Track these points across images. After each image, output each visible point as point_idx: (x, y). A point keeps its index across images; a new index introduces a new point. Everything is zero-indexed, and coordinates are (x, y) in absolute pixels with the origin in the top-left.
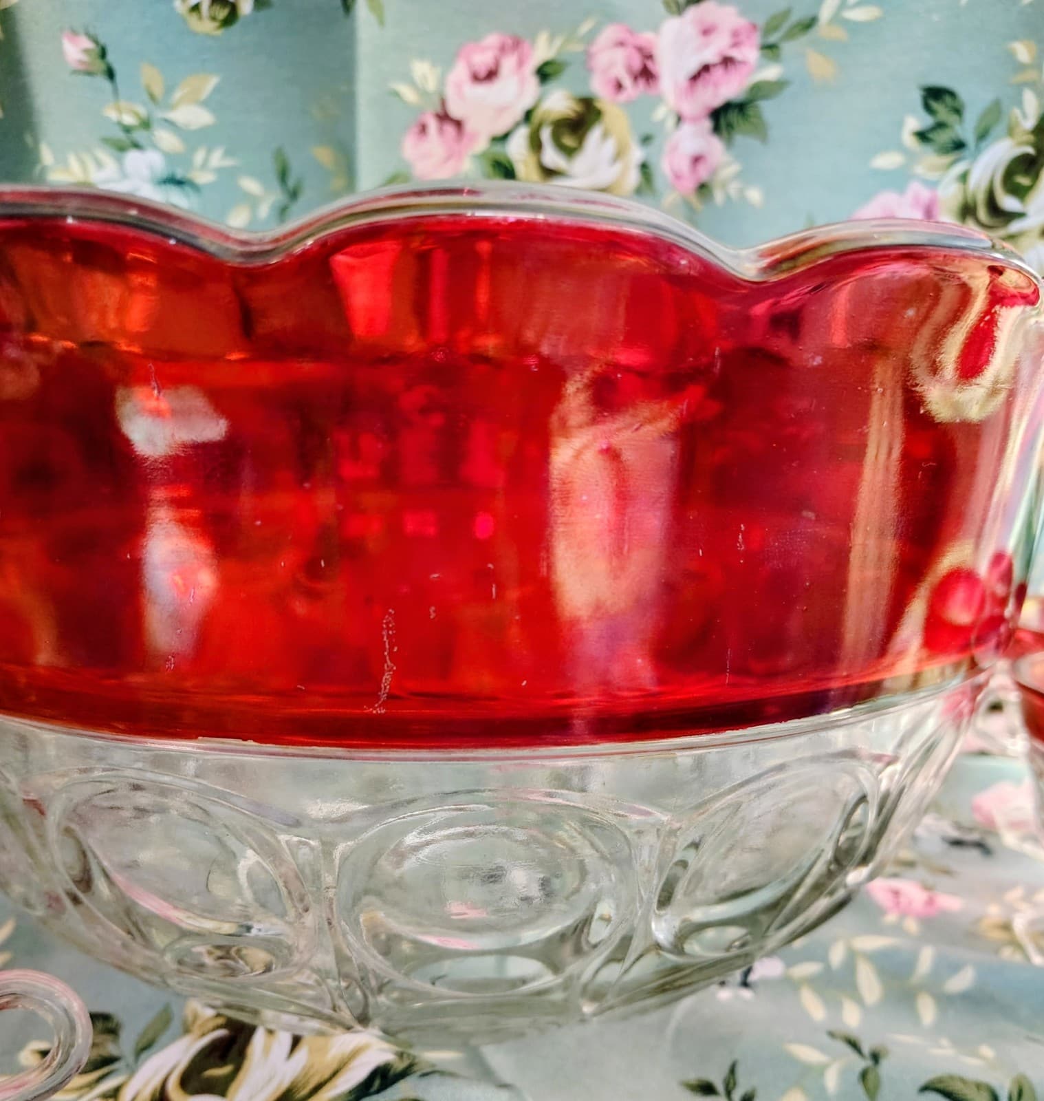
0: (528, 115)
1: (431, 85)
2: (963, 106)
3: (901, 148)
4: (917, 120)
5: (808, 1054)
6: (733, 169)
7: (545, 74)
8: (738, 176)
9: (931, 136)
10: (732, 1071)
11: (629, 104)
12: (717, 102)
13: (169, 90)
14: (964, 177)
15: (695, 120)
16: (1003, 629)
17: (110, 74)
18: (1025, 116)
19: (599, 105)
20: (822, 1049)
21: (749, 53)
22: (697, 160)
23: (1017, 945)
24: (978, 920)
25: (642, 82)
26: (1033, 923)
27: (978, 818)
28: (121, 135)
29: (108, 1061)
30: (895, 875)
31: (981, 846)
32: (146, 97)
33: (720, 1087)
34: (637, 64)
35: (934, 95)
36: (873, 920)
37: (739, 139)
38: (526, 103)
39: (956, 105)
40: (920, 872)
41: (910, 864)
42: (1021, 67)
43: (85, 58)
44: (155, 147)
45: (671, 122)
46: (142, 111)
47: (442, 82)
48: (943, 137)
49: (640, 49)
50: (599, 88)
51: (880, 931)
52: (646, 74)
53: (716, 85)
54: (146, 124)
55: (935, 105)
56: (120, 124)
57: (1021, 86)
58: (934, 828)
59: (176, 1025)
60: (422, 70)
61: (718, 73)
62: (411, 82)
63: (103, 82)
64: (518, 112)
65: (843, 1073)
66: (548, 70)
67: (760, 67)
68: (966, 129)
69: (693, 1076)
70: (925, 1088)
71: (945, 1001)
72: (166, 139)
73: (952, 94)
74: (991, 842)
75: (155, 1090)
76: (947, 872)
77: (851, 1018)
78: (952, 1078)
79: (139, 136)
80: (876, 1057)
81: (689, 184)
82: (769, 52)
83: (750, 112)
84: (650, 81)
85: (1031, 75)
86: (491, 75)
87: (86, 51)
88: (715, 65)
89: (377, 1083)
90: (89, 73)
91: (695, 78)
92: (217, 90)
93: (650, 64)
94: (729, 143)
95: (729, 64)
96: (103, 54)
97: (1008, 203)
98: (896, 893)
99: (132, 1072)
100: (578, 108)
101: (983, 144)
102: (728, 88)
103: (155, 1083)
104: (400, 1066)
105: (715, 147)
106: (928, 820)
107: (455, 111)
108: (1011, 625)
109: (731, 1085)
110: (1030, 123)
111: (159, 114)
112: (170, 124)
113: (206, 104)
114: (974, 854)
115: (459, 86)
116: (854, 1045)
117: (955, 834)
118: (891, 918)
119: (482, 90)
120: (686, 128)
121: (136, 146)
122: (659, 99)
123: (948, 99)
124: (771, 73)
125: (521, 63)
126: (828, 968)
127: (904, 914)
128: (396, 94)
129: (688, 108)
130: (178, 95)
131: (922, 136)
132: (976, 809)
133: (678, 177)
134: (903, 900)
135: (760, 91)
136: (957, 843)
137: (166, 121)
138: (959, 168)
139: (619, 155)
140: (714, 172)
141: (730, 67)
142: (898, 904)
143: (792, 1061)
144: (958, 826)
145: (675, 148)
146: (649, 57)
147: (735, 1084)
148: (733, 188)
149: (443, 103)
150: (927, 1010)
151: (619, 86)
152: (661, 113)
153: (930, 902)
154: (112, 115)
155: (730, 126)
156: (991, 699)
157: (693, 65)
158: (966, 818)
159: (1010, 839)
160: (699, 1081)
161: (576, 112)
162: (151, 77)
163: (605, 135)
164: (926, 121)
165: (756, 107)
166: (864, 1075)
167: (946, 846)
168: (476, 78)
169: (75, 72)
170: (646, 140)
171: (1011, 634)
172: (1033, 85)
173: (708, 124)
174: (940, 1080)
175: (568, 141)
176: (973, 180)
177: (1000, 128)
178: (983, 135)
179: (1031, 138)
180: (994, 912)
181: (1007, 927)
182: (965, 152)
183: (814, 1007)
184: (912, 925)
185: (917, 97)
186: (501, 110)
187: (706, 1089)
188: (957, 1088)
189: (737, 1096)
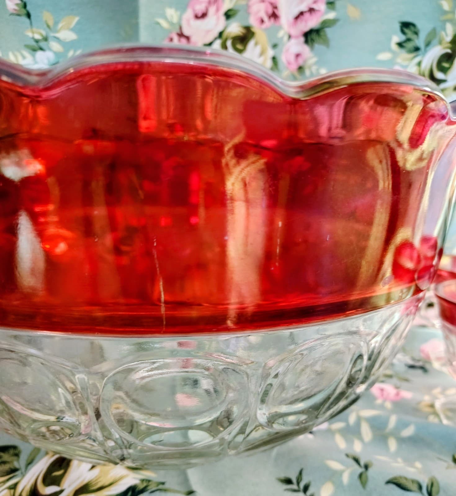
0: (221, 35)
1: (175, 20)
2: (418, 31)
3: (390, 50)
4: (398, 37)
5: (335, 465)
6: (314, 60)
7: (228, 15)
8: (316, 63)
9: (404, 44)
10: (301, 473)
11: (266, 29)
12: (307, 29)
13: (56, 23)
14: (419, 64)
15: (297, 37)
16: (432, 270)
17: (29, 15)
18: (447, 35)
19: (253, 30)
20: (342, 463)
21: (321, 6)
22: (298, 56)
23: (436, 414)
24: (419, 403)
25: (272, 19)
26: (444, 405)
27: (422, 355)
28: (34, 44)
30: (383, 382)
31: (423, 368)
32: (45, 26)
33: (294, 480)
34: (270, 11)
35: (406, 26)
36: (371, 402)
37: (317, 46)
38: (220, 29)
39: (416, 30)
40: (395, 380)
41: (390, 376)
42: (446, 13)
43: (16, 8)
44: (50, 49)
45: (286, 38)
46: (44, 33)
47: (180, 19)
48: (410, 45)
49: (272, 4)
50: (253, 22)
51: (373, 407)
52: (274, 16)
53: (306, 21)
54: (46, 39)
55: (406, 30)
56: (33, 38)
57: (444, 22)
58: (402, 360)
60: (172, 13)
61: (307, 15)
62: (166, 18)
63: (25, 19)
64: (216, 33)
65: (351, 475)
66: (230, 13)
67: (326, 13)
68: (420, 42)
69: (283, 476)
70: (389, 482)
71: (401, 441)
72: (55, 46)
73: (414, 25)
74: (427, 366)
75: (33, 485)
76: (407, 380)
77: (358, 448)
78: (401, 477)
79: (42, 44)
80: (366, 467)
81: (294, 67)
82: (330, 5)
83: (322, 34)
84: (276, 19)
85: (450, 16)
86: (204, 15)
87: (17, 5)
88: (305, 12)
90: (19, 15)
91: (297, 18)
92: (78, 23)
93: (276, 11)
94: (312, 48)
95: (312, 12)
96: (25, 6)
97: (439, 75)
98: (382, 390)
99: (23, 475)
100: (244, 31)
101: (428, 49)
102: (312, 23)
103: (32, 481)
105: (306, 50)
106: (399, 356)
107: (186, 32)
108: (436, 269)
109: (299, 480)
110: (449, 38)
111: (52, 34)
112: (57, 39)
113: (73, 30)
114: (419, 372)
115: (188, 21)
116: (357, 460)
117: (411, 362)
118: (379, 401)
119: (199, 22)
120: (293, 41)
121: (41, 49)
122: (280, 28)
123: (412, 28)
124: (331, 15)
125: (218, 10)
126: (348, 425)
127: (385, 400)
128: (158, 23)
129: (294, 32)
130: (60, 25)
131: (400, 45)
132: (422, 351)
133: (289, 63)
134: (385, 393)
135: (326, 24)
136: (412, 367)
137: (55, 37)
138: (417, 60)
139: (262, 53)
140: (305, 61)
141: (313, 13)
142: (382, 395)
143: (328, 469)
144: (413, 359)
145: (287, 50)
146: (275, 7)
147: (301, 480)
148: (314, 69)
149: (181, 28)
150: (393, 444)
151: (262, 21)
152: (281, 34)
153: (398, 394)
154: (30, 34)
155: (313, 40)
156: (428, 301)
157: (296, 12)
158: (417, 355)
159: (436, 365)
160: (285, 477)
161: (242, 33)
162: (48, 17)
163: (256, 44)
164: (402, 38)
165: (324, 31)
166: (361, 476)
167: (406, 368)
168: (197, 17)
169: (12, 14)
170: (275, 46)
171: (436, 272)
172: (451, 21)
173: (302, 39)
174: (395, 478)
175: (239, 46)
176: (423, 65)
177: (435, 41)
178: (428, 44)
179: (449, 45)
180: (427, 399)
181: (432, 406)
182: (420, 52)
183: (341, 442)
184: (388, 405)
185: (398, 27)
186: (208, 32)
187: (288, 481)
188: (403, 482)
189: (302, 485)
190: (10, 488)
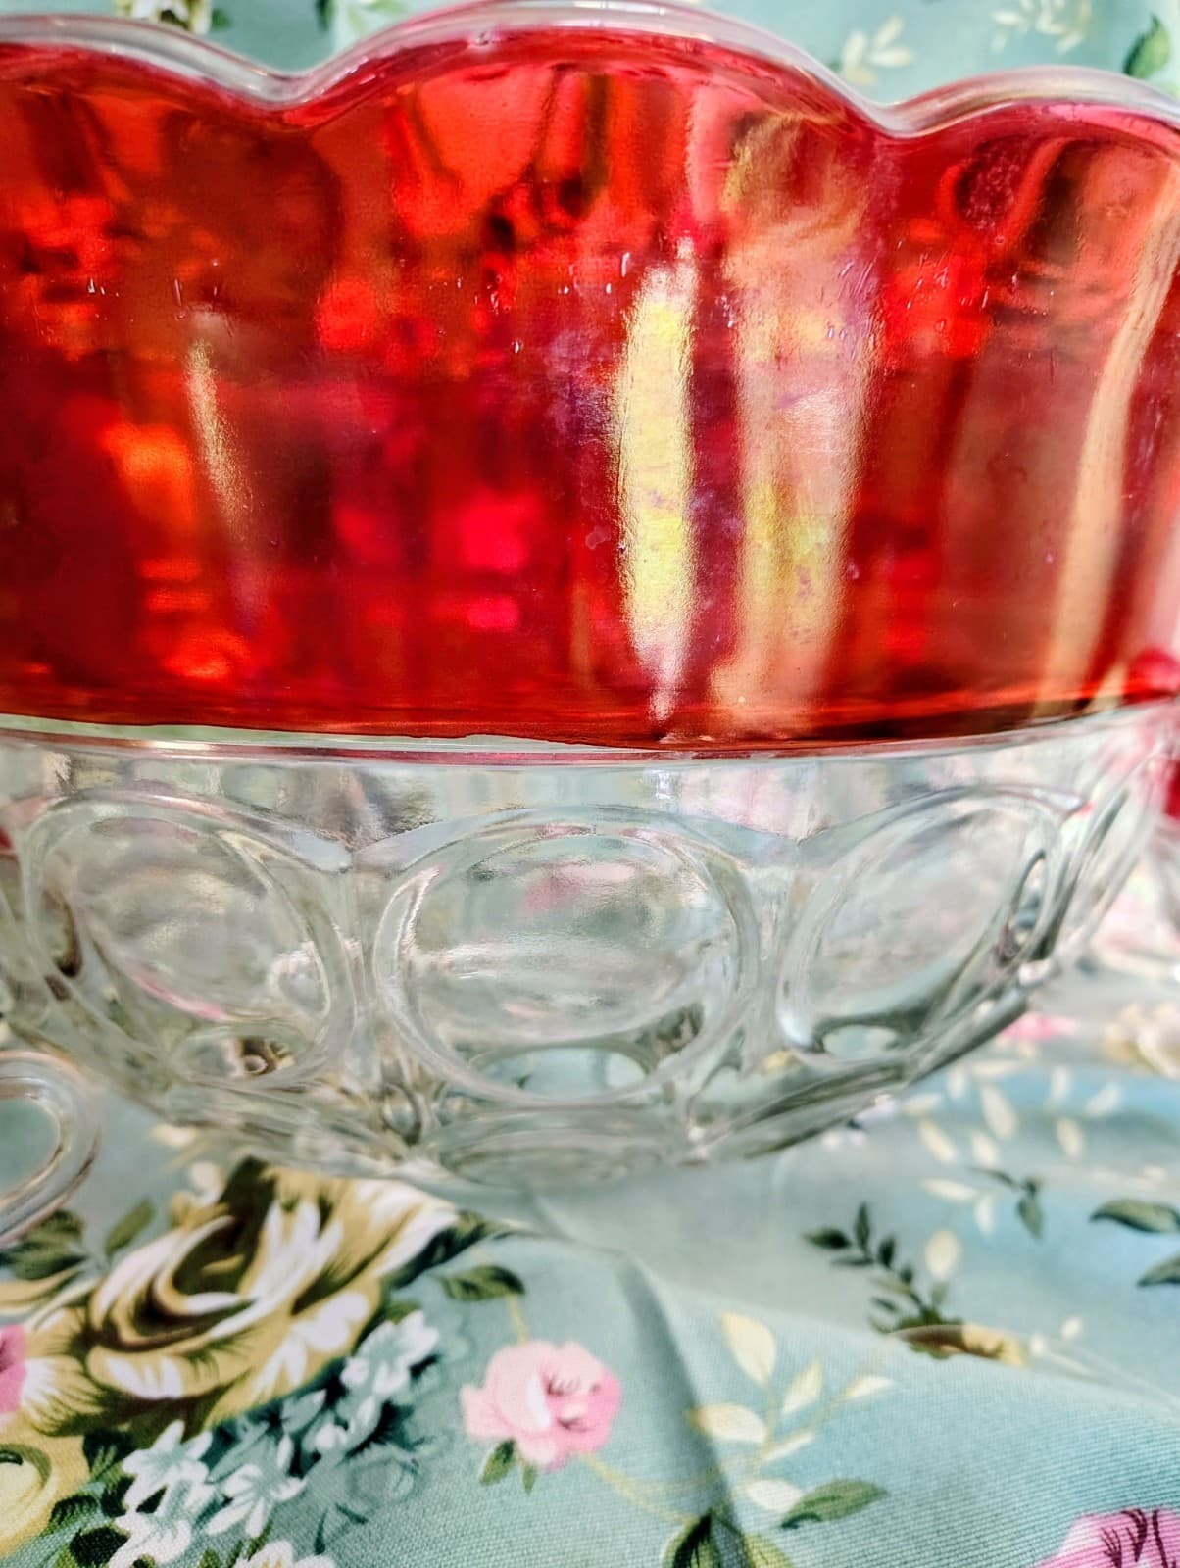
5: (953, 1191)
10: (863, 1216)
20: (964, 1183)
29: (69, 1262)
33: (851, 1237)
59: (159, 1219)
65: (996, 1209)
69: (817, 1225)
70: (1097, 1216)
71: (1092, 1127)
75: (141, 1293)
78: (1124, 1202)
80: (1032, 1187)
89: (440, 1252)
99: (104, 1273)
103: (139, 1285)
104: (467, 1228)
109: (865, 1234)
116: (1004, 1178)
126: (948, 1100)
143: (935, 1200)
147: (869, 1232)
150: (1070, 1137)
160: (824, 1230)
166: (1022, 1208)
174: (1111, 1206)
180: (1113, 1032)
183: (939, 1145)
187: (834, 1241)
188: (1132, 1212)
189: (874, 1245)
190: (72, 1306)
